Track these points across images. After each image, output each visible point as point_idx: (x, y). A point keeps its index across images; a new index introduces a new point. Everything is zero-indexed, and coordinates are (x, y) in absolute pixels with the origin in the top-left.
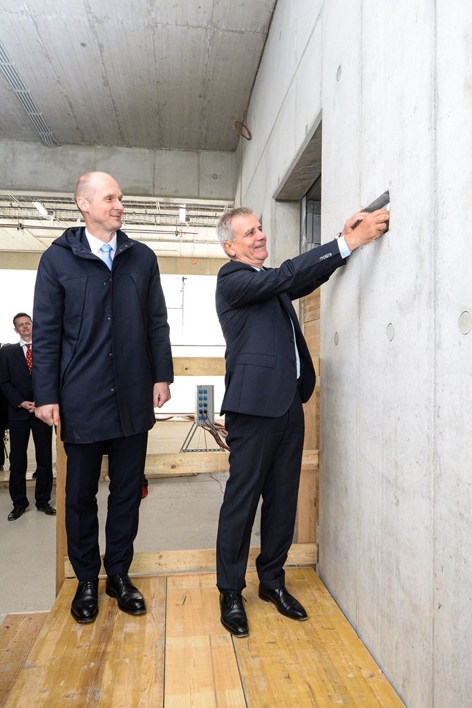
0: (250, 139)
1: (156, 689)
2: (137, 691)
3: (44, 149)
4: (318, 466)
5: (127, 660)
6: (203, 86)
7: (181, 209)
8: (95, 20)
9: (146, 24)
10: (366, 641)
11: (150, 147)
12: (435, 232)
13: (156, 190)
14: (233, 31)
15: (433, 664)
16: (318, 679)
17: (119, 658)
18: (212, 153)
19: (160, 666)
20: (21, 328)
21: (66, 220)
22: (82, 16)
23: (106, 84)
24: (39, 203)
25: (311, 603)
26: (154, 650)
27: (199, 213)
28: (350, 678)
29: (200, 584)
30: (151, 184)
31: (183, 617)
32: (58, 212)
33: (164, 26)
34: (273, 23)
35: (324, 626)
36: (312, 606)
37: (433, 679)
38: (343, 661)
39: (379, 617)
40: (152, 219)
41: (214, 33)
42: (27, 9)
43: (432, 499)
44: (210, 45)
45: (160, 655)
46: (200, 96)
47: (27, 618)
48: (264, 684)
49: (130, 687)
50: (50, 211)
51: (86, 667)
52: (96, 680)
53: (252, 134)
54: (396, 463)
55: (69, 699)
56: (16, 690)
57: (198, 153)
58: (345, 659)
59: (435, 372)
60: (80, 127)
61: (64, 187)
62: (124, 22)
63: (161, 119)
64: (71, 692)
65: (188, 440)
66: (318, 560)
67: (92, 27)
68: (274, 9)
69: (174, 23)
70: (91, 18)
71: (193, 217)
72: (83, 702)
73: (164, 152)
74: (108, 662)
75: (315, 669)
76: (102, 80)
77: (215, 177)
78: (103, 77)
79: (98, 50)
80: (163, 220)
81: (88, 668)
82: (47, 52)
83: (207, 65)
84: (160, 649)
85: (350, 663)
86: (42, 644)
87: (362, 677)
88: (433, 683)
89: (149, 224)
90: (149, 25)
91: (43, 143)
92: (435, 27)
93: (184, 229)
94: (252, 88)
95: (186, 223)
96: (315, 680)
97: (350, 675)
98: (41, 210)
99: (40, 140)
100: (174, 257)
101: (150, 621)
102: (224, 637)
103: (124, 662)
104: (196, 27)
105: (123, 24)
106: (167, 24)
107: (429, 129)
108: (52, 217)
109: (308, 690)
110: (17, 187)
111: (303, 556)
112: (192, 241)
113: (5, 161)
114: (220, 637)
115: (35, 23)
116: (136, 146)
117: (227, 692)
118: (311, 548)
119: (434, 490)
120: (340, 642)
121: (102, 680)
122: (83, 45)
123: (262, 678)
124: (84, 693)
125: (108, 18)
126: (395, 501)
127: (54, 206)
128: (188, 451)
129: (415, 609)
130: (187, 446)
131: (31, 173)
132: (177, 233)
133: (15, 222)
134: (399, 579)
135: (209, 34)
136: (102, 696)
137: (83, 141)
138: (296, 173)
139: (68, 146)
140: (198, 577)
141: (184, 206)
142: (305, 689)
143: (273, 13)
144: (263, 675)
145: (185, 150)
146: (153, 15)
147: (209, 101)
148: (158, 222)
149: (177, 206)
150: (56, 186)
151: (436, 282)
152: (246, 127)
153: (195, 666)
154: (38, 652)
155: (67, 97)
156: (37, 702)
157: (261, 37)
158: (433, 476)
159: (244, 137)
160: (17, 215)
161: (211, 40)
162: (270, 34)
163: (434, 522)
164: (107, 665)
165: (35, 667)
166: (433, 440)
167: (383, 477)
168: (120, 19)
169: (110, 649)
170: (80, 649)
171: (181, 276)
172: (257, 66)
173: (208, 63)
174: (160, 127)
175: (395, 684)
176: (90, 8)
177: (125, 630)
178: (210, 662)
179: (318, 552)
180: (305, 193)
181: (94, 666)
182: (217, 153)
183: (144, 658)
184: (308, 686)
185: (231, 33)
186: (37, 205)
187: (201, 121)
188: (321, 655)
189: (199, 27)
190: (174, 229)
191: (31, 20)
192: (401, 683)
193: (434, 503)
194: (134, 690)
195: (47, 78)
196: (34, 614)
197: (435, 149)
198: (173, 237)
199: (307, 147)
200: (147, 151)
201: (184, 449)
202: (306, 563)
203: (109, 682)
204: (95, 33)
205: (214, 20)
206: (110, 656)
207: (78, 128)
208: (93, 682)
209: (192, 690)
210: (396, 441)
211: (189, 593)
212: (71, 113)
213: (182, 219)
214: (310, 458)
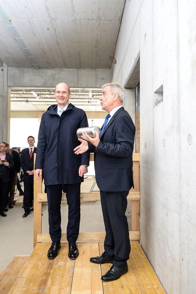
0: (116, 63)
1: (68, 289)
2: (61, 289)
3: (35, 71)
4: (140, 199)
5: (58, 277)
6: (97, 43)
7: (90, 92)
8: (52, 19)
9: (72, 20)
10: (157, 273)
11: (76, 68)
12: (179, 102)
13: (79, 85)
14: (107, 20)
15: (180, 284)
16: (135, 288)
17: (54, 275)
18: (102, 69)
19: (71, 279)
20: (29, 142)
21: (45, 98)
22: (47, 18)
23: (58, 44)
24: (34, 92)
25: (136, 256)
26: (69, 273)
27: (98, 94)
28: (148, 289)
29: (91, 247)
30: (77, 83)
31: (82, 260)
32: (42, 95)
33: (79, 20)
34: (123, 16)
35: (140, 266)
36: (136, 257)
37: (180, 290)
38: (146, 281)
39: (162, 263)
40: (78, 97)
41: (99, 22)
42: (26, 17)
43: (179, 213)
44: (98, 26)
45: (71, 275)
46: (95, 47)
47: (22, 258)
48: (112, 289)
49: (58, 287)
50: (38, 95)
51: (41, 278)
52: (45, 284)
53: (116, 61)
54: (167, 198)
55: (33, 291)
56: (13, 286)
57: (96, 69)
58: (148, 280)
59: (179, 160)
60: (48, 61)
61: (43, 85)
62: (64, 19)
63: (80, 57)
64: (34, 288)
65: (93, 187)
66: (140, 238)
67: (51, 22)
68: (124, 10)
69: (83, 19)
70: (50, 19)
71: (95, 95)
72: (38, 292)
73: (82, 70)
74: (50, 277)
75: (134, 284)
76: (56, 42)
77: (103, 79)
78: (57, 41)
79: (54, 31)
80: (83, 97)
81: (42, 279)
82: (34, 33)
83: (97, 34)
84: (71, 272)
85: (149, 282)
86: (25, 269)
87: (154, 288)
88: (181, 292)
89: (77, 99)
90: (73, 20)
91: (34, 68)
92: (178, 17)
93: (92, 100)
94: (116, 43)
95: (92, 98)
96: (134, 289)
97: (149, 287)
98: (35, 94)
99: (33, 67)
100: (88, 112)
101: (69, 261)
102: (98, 269)
103: (57, 277)
104: (92, 20)
105: (63, 20)
106: (81, 19)
107: (176, 59)
108: (39, 97)
109: (130, 292)
110: (24, 86)
111: (134, 236)
112: (95, 105)
113: (20, 76)
114: (96, 269)
115: (29, 22)
116: (71, 68)
117: (96, 292)
118: (137, 233)
119: (180, 210)
120: (146, 273)
121: (47, 284)
122: (48, 29)
123: (112, 287)
124: (39, 289)
125: (57, 18)
126: (166, 214)
127: (40, 93)
128: (93, 191)
129: (174, 260)
130: (93, 189)
131: (30, 80)
132: (89, 102)
133: (25, 99)
134: (168, 247)
135: (97, 22)
136: (46, 290)
137: (50, 67)
138: (132, 77)
139: (44, 69)
140: (90, 244)
141: (91, 91)
142: (129, 292)
143: (123, 12)
144: (112, 286)
145: (90, 69)
146: (75, 16)
147: (99, 49)
148: (81, 98)
149: (88, 91)
150: (40, 85)
151: (179, 123)
152: (114, 58)
153: (84, 280)
154: (23, 272)
155: (43, 50)
156: (21, 292)
157: (118, 22)
158: (179, 204)
159: (113, 62)
160: (26, 97)
161: (98, 24)
162: (122, 21)
163: (180, 223)
164: (50, 278)
165: (22, 277)
166: (179, 189)
167: (162, 203)
168: (62, 18)
169: (51, 272)
170: (40, 271)
171: (91, 119)
172: (118, 33)
173: (98, 33)
174: (80, 60)
175: (167, 292)
176: (50, 15)
177: (58, 264)
178: (91, 279)
179: (140, 235)
180: (137, 85)
181: (44, 278)
182: (104, 69)
183: (65, 276)
184: (130, 291)
185: (106, 21)
186: (33, 92)
187: (96, 57)
188: (137, 278)
189: (93, 19)
190: (87, 100)
191: (28, 21)
192: (169, 292)
193: (180, 215)
194: (59, 289)
195: (35, 43)
196: (25, 257)
197: (178, 68)
198: (87, 103)
199: (135, 66)
200: (75, 70)
201: (91, 190)
202: (135, 239)
203: (50, 285)
204: (52, 24)
205: (99, 16)
206: (51, 275)
207: (47, 62)
208: (44, 285)
209: (82, 290)
210: (166, 189)
211: (86, 250)
212: (45, 56)
213: (90, 96)
214: (137, 195)
